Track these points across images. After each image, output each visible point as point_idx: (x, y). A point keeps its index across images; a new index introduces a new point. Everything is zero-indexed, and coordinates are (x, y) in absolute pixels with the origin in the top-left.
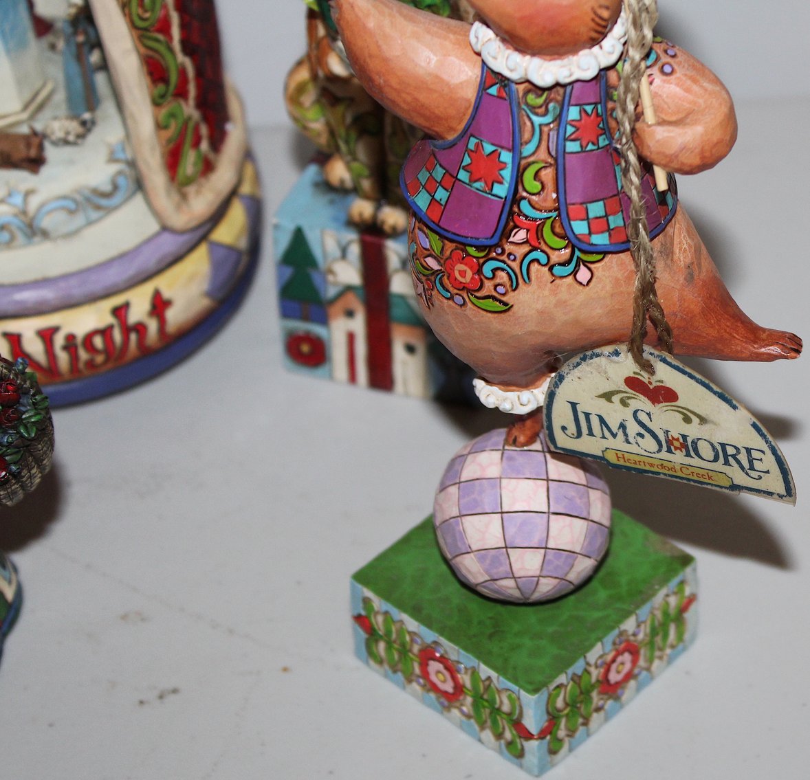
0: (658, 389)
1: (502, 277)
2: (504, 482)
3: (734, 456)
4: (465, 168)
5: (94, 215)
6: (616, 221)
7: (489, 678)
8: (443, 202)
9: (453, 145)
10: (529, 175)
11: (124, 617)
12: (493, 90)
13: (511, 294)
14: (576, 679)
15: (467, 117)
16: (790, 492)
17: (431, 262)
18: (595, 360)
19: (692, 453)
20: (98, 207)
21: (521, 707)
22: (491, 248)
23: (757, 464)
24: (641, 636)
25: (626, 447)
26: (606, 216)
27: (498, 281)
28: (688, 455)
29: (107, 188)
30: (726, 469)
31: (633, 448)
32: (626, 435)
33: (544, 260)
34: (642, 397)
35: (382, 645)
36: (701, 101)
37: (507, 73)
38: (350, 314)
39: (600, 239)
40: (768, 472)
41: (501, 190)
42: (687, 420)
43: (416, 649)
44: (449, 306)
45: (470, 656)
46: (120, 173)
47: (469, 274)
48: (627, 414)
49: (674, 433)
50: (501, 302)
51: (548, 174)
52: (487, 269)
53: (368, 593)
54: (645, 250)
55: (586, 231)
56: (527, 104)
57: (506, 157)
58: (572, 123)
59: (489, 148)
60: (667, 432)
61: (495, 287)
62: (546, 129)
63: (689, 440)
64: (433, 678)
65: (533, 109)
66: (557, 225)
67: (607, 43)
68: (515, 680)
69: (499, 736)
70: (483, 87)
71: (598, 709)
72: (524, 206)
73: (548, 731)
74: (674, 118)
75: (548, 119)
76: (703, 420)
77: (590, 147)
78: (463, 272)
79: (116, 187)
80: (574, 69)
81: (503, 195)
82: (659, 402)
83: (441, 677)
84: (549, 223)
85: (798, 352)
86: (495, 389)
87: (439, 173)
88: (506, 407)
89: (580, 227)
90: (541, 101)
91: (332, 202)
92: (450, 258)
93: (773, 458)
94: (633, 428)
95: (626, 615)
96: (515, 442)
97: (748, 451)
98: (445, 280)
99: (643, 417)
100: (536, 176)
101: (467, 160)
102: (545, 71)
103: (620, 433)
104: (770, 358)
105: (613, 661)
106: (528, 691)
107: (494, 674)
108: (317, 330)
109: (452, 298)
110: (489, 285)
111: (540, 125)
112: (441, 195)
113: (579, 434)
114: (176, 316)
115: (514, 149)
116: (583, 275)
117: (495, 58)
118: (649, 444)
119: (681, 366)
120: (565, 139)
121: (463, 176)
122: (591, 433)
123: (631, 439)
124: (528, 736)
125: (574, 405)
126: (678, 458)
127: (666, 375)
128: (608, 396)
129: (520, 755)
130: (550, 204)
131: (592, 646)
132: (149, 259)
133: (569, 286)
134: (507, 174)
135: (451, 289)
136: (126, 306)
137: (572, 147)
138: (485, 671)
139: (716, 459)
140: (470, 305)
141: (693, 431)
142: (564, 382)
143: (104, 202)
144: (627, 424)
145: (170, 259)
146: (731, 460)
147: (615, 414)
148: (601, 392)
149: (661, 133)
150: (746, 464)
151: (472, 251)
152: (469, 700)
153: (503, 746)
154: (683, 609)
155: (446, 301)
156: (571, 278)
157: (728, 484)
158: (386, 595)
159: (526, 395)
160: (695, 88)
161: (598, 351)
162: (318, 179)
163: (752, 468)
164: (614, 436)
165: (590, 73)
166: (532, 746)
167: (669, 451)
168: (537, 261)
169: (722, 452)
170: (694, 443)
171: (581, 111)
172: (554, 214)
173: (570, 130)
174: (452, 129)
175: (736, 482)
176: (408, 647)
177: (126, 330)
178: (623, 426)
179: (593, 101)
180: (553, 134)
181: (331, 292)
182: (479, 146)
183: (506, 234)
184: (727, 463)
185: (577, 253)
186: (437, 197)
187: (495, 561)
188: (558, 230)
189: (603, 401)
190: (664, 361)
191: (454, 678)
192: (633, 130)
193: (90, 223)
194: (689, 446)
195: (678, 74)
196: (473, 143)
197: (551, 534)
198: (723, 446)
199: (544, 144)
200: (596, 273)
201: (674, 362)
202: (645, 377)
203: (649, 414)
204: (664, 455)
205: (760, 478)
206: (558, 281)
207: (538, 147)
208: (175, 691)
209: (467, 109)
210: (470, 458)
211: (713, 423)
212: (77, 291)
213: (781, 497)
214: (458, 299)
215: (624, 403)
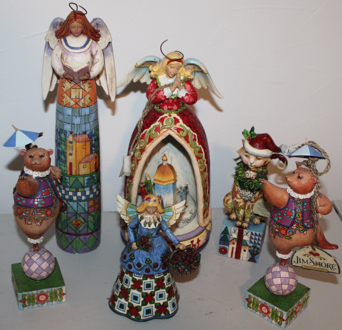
0: (316, 254)
1: (291, 233)
2: (281, 272)
3: (329, 266)
4: (285, 213)
5: (187, 223)
6: (311, 223)
7: (276, 309)
8: (281, 219)
9: (282, 209)
10: (297, 215)
11: (199, 299)
12: (291, 200)
13: (292, 236)
14: (292, 310)
15: (286, 205)
16: (339, 272)
17: (277, 230)
18: (303, 248)
19: (321, 266)
20: (188, 222)
21: (283, 315)
22: (289, 227)
23: (334, 267)
24: (301, 303)
25: (307, 265)
26: (310, 222)
27: (290, 233)
28: (320, 266)
29: (189, 219)
30: (327, 269)
31: (308, 265)
32: (307, 262)
33: (299, 230)
34: (312, 255)
35: (251, 304)
36: (327, 202)
37: (294, 197)
38: (234, 244)
39: (309, 226)
40: (336, 269)
41: (292, 217)
42: (321, 259)
43: (260, 304)
44: (279, 238)
45: (272, 305)
46: (192, 216)
47: (284, 232)
48: (308, 259)
49: (318, 262)
50: (290, 237)
51: (300, 215)
52: (288, 231)
53: (251, 294)
54: (316, 228)
55: (307, 225)
56: (297, 202)
57: (293, 211)
58: (305, 206)
59: (290, 210)
60: (316, 262)
61: (289, 234)
62: (300, 207)
63: (321, 263)
64: (263, 310)
65: (298, 203)
66: (302, 223)
67: (312, 192)
68: (282, 309)
69: (276, 321)
70: (289, 200)
71: (294, 317)
72: (296, 220)
73: (287, 320)
74: (322, 205)
75: (301, 205)
76: (324, 259)
77: (308, 210)
78: (283, 232)
79: (191, 218)
80: (307, 196)
81: (293, 218)
82: (315, 256)
83: (265, 310)
84: (300, 223)
85: (338, 248)
86: (281, 254)
87: (280, 214)
88: (283, 258)
89: (306, 224)
90: (300, 202)
91: (232, 222)
92: (281, 229)
93: (337, 266)
94: (309, 261)
95: (300, 298)
96: (282, 265)
97: (332, 265)
98: (279, 233)
99: (312, 259)
100: (298, 215)
101: (286, 212)
102: (302, 197)
103: (306, 262)
104: (333, 249)
105: (297, 307)
106: (285, 311)
107: (278, 308)
108: (227, 247)
109: (280, 237)
110: (288, 234)
111: (300, 206)
112: (280, 218)
113: (298, 262)
114: (201, 243)
115: (295, 210)
116: (305, 232)
117: (293, 194)
118: (312, 264)
119: (321, 249)
120: (304, 209)
121: (285, 215)
122: (300, 262)
123: (308, 263)
124: (284, 320)
125: (297, 257)
126: (318, 266)
127: (318, 251)
128: (305, 255)
129: (281, 324)
130: (300, 220)
131: (295, 304)
132: (197, 232)
133: (303, 234)
134: (293, 214)
135: (280, 235)
136: (193, 241)
137: (305, 210)
138: (276, 308)
139: (326, 266)
140: (284, 238)
141: (322, 261)
142: (296, 253)
143: (189, 221)
144: (308, 261)
145: (200, 232)
146: (329, 267)
147: (306, 258)
148: (304, 254)
149: (321, 208)
150: (331, 267)
151: (285, 228)
152: (271, 314)
153: (277, 323)
154: (307, 299)
155: (279, 237)
156: (303, 233)
157: (327, 271)
158: (254, 294)
159: (286, 256)
160: (326, 200)
161: (304, 247)
162: (228, 218)
163: (333, 268)
164: (305, 263)
165: (309, 197)
166: (284, 323)
167: (316, 265)
168: (297, 230)
169: (327, 265)
170: (322, 264)
171: (307, 204)
172: (301, 222)
173: (305, 207)
174: (282, 206)
175: (329, 271)
176: (258, 304)
177: (193, 245)
178: (307, 261)
179: (309, 202)
180: (302, 208)
181: (231, 239)
182: (288, 210)
183: (292, 225)
184: (328, 267)
185: (304, 228)
186: (279, 218)
187: (279, 287)
188: (302, 224)
189: (304, 256)
190: (318, 248)
191: (268, 310)
192: (316, 207)
193: (186, 225)
194: (320, 264)
195: (323, 198)
196: (287, 209)
197: (290, 282)
198: (327, 264)
199: (300, 209)
200: (307, 232)
201: (320, 249)
202: (313, 251)
203: (313, 259)
204: (315, 266)
205: (334, 270)
206: (301, 234)
207: (299, 210)
208: (212, 312)
209: (286, 203)
210: (273, 268)
211: (326, 260)
212: (185, 238)
213: (338, 273)
214: (281, 237)
215: (308, 256)
